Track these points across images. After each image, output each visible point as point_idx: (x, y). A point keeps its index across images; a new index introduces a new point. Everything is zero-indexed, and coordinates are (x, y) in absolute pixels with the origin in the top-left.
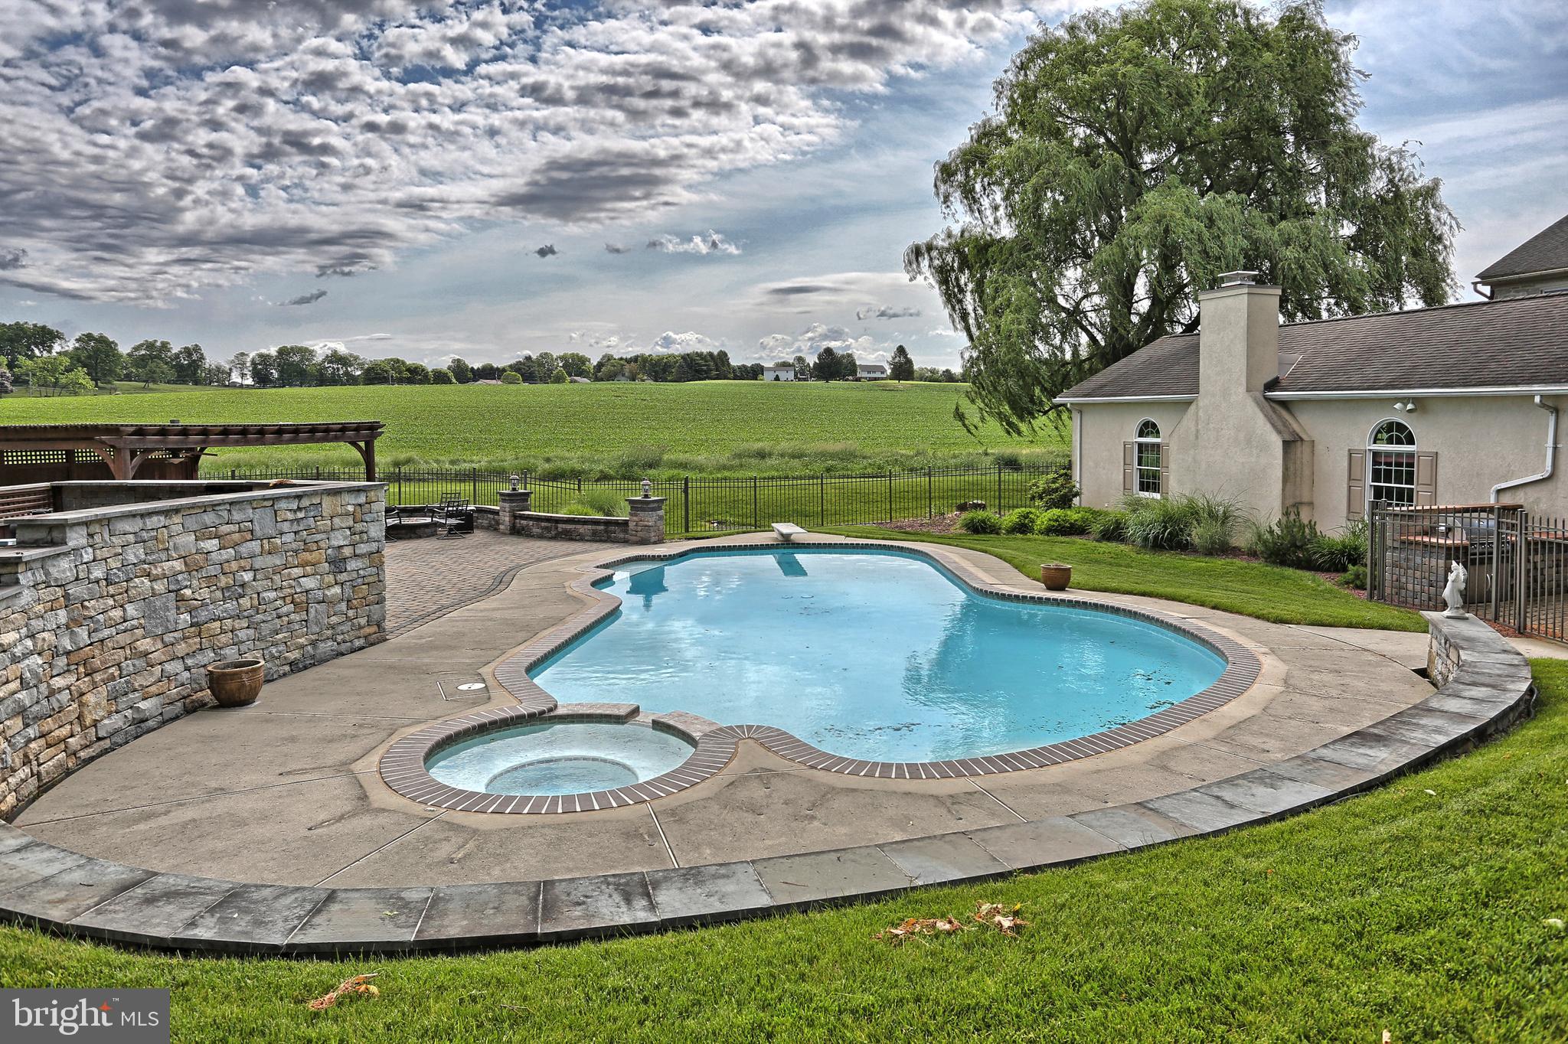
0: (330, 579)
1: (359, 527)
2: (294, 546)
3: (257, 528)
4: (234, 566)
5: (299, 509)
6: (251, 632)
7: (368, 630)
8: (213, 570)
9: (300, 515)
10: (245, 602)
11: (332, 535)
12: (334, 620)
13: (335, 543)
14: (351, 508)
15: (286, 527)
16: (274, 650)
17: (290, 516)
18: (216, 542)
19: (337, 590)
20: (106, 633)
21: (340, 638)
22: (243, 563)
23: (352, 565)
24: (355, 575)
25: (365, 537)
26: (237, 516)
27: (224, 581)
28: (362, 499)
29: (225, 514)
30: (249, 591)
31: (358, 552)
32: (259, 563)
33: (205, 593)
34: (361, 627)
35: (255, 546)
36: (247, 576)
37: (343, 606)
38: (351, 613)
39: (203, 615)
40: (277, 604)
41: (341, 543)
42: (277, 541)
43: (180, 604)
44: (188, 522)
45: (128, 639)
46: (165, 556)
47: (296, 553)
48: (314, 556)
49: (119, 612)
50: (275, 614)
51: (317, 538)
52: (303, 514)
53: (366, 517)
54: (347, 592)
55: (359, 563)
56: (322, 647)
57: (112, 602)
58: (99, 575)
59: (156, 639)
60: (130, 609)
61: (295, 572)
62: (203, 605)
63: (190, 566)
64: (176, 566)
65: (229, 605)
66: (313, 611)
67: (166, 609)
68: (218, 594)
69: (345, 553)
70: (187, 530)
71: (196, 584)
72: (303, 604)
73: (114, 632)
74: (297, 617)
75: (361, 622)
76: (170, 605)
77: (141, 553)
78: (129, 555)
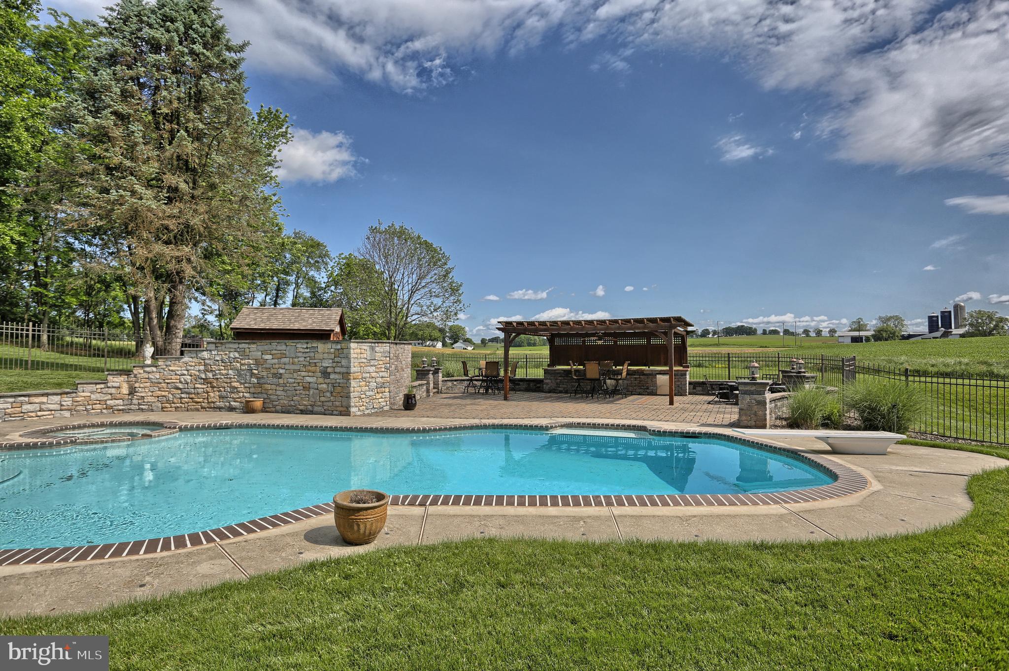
0: (322, 381)
1: (336, 359)
2: (304, 363)
3: (287, 353)
4: (277, 366)
5: (307, 348)
6: (283, 393)
7: (341, 409)
8: (268, 366)
9: (306, 350)
10: (281, 381)
11: (323, 361)
12: (323, 399)
13: (324, 365)
14: (332, 350)
15: (300, 355)
16: (292, 403)
17: (301, 350)
18: (271, 356)
19: (325, 386)
20: (219, 376)
21: (325, 408)
22: (280, 365)
23: (332, 376)
24: (334, 381)
25: (339, 365)
26: (279, 348)
27: (272, 371)
28: (339, 347)
29: (275, 347)
30: (283, 377)
31: (335, 371)
32: (287, 367)
33: (265, 374)
34: (337, 407)
35: (286, 360)
36: (281, 371)
37: (328, 394)
38: (332, 398)
39: (262, 381)
40: (295, 385)
41: (327, 365)
42: (296, 360)
43: (252, 375)
44: (259, 347)
45: (228, 381)
46: (247, 357)
47: (304, 366)
48: (313, 369)
49: (226, 372)
50: (293, 388)
51: (315, 361)
52: (308, 350)
53: (341, 356)
54: (330, 388)
55: (337, 376)
56: (316, 409)
57: (223, 368)
58: (218, 359)
59: (241, 383)
60: (230, 372)
61: (303, 374)
62: (263, 377)
63: (258, 363)
64: (251, 362)
65: (275, 380)
66: (311, 392)
67: (246, 375)
68: (270, 375)
69: (329, 370)
70: (258, 350)
71: (260, 369)
72: (307, 388)
73: (222, 377)
74: (304, 393)
75: (337, 404)
76: (248, 374)
77: (237, 355)
78: (232, 355)
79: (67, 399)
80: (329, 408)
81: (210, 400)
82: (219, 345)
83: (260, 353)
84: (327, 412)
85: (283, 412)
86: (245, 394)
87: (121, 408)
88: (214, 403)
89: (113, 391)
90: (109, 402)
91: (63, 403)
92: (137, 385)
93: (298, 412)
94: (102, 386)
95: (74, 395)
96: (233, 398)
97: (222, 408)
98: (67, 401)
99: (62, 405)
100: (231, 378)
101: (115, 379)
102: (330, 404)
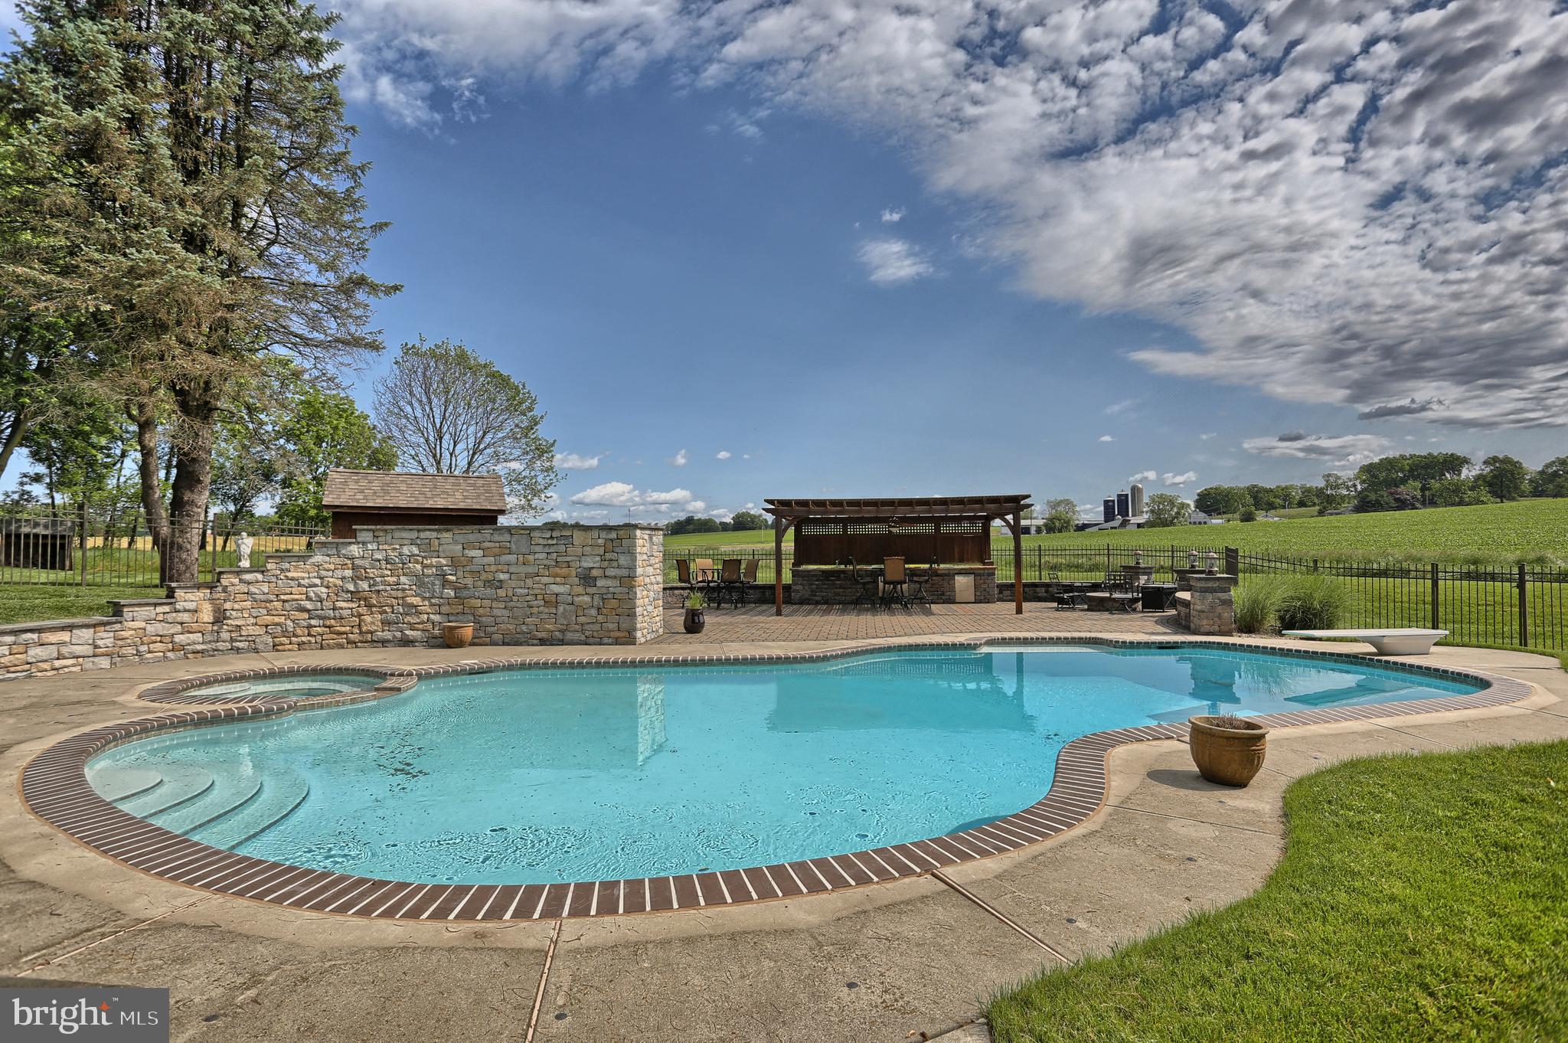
0: (580, 590)
1: (608, 556)
2: (546, 562)
3: (514, 547)
4: (493, 568)
5: (552, 538)
6: (506, 613)
7: (618, 634)
8: (475, 568)
9: (552, 542)
10: (501, 593)
11: (583, 558)
12: (582, 619)
13: (585, 565)
14: (600, 541)
15: (537, 549)
16: (524, 628)
17: (541, 541)
18: (481, 552)
19: (587, 599)
20: (381, 587)
21: (587, 633)
22: (500, 567)
23: (599, 583)
24: (604, 591)
25: (615, 564)
26: (496, 537)
27: (484, 576)
28: (613, 535)
29: (488, 536)
30: (505, 585)
31: (607, 574)
32: (513, 569)
33: (469, 581)
34: (609, 630)
35: (512, 558)
36: (502, 576)
37: (593, 612)
38: (600, 618)
39: (465, 593)
40: (528, 598)
41: (591, 565)
42: (531, 558)
43: (445, 583)
44: (457, 537)
45: (400, 594)
46: (435, 554)
47: (547, 567)
48: (565, 571)
49: (394, 579)
50: (526, 604)
51: (568, 559)
52: (554, 542)
53: (617, 550)
54: (597, 601)
55: (609, 583)
56: (569, 636)
57: (389, 573)
58: (380, 557)
59: (424, 598)
60: (403, 579)
61: (545, 580)
62: (466, 587)
63: (454, 562)
64: (443, 561)
65: (489, 591)
66: (561, 609)
67: (433, 584)
68: (480, 583)
69: (595, 573)
70: (456, 542)
71: (460, 574)
72: (552, 602)
73: (388, 588)
74: (546, 610)
75: (611, 626)
76: (437, 582)
77: (415, 550)
78: (406, 550)
79: (105, 635)
80: (595, 634)
81: (364, 629)
82: (381, 534)
83: (460, 547)
84: (591, 640)
85: (504, 644)
86: (432, 616)
87: (199, 647)
88: (372, 633)
89: (186, 617)
90: (178, 638)
91: (100, 643)
92: (228, 606)
93: (535, 642)
94: (167, 609)
95: (117, 627)
96: (409, 623)
97: (388, 641)
98: (105, 638)
99: (96, 647)
100: (404, 590)
101: (189, 596)
102: (597, 627)
